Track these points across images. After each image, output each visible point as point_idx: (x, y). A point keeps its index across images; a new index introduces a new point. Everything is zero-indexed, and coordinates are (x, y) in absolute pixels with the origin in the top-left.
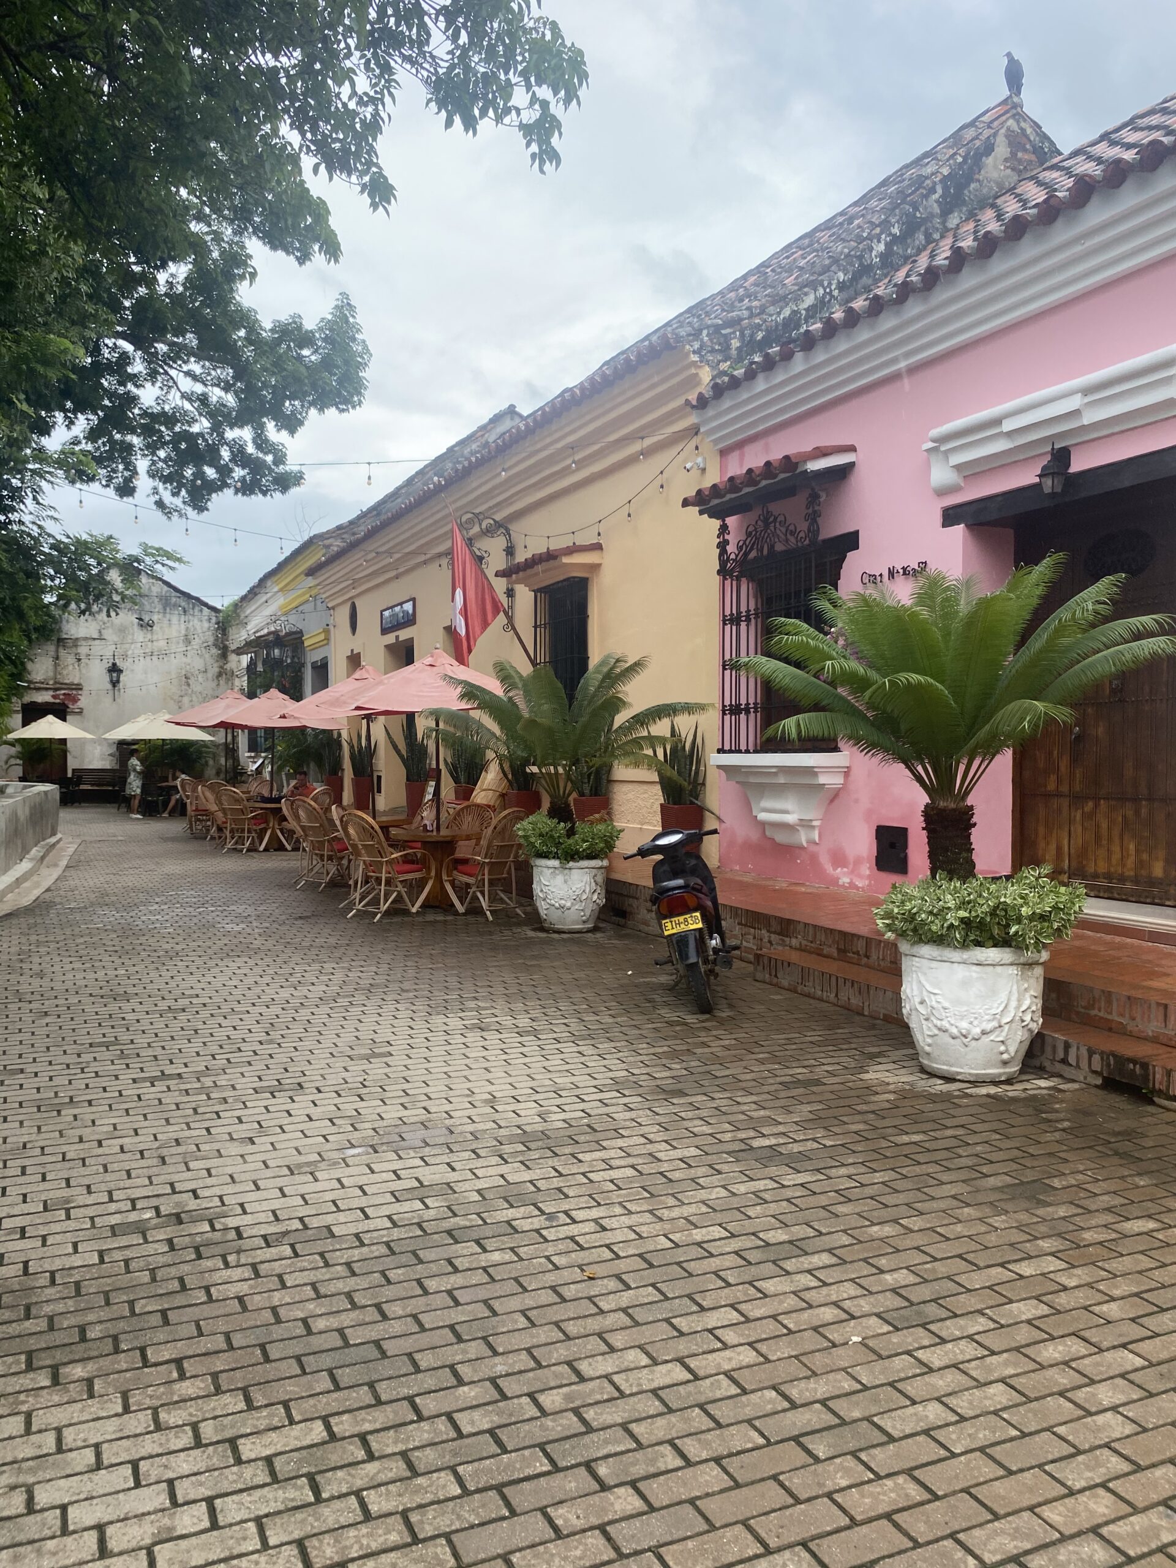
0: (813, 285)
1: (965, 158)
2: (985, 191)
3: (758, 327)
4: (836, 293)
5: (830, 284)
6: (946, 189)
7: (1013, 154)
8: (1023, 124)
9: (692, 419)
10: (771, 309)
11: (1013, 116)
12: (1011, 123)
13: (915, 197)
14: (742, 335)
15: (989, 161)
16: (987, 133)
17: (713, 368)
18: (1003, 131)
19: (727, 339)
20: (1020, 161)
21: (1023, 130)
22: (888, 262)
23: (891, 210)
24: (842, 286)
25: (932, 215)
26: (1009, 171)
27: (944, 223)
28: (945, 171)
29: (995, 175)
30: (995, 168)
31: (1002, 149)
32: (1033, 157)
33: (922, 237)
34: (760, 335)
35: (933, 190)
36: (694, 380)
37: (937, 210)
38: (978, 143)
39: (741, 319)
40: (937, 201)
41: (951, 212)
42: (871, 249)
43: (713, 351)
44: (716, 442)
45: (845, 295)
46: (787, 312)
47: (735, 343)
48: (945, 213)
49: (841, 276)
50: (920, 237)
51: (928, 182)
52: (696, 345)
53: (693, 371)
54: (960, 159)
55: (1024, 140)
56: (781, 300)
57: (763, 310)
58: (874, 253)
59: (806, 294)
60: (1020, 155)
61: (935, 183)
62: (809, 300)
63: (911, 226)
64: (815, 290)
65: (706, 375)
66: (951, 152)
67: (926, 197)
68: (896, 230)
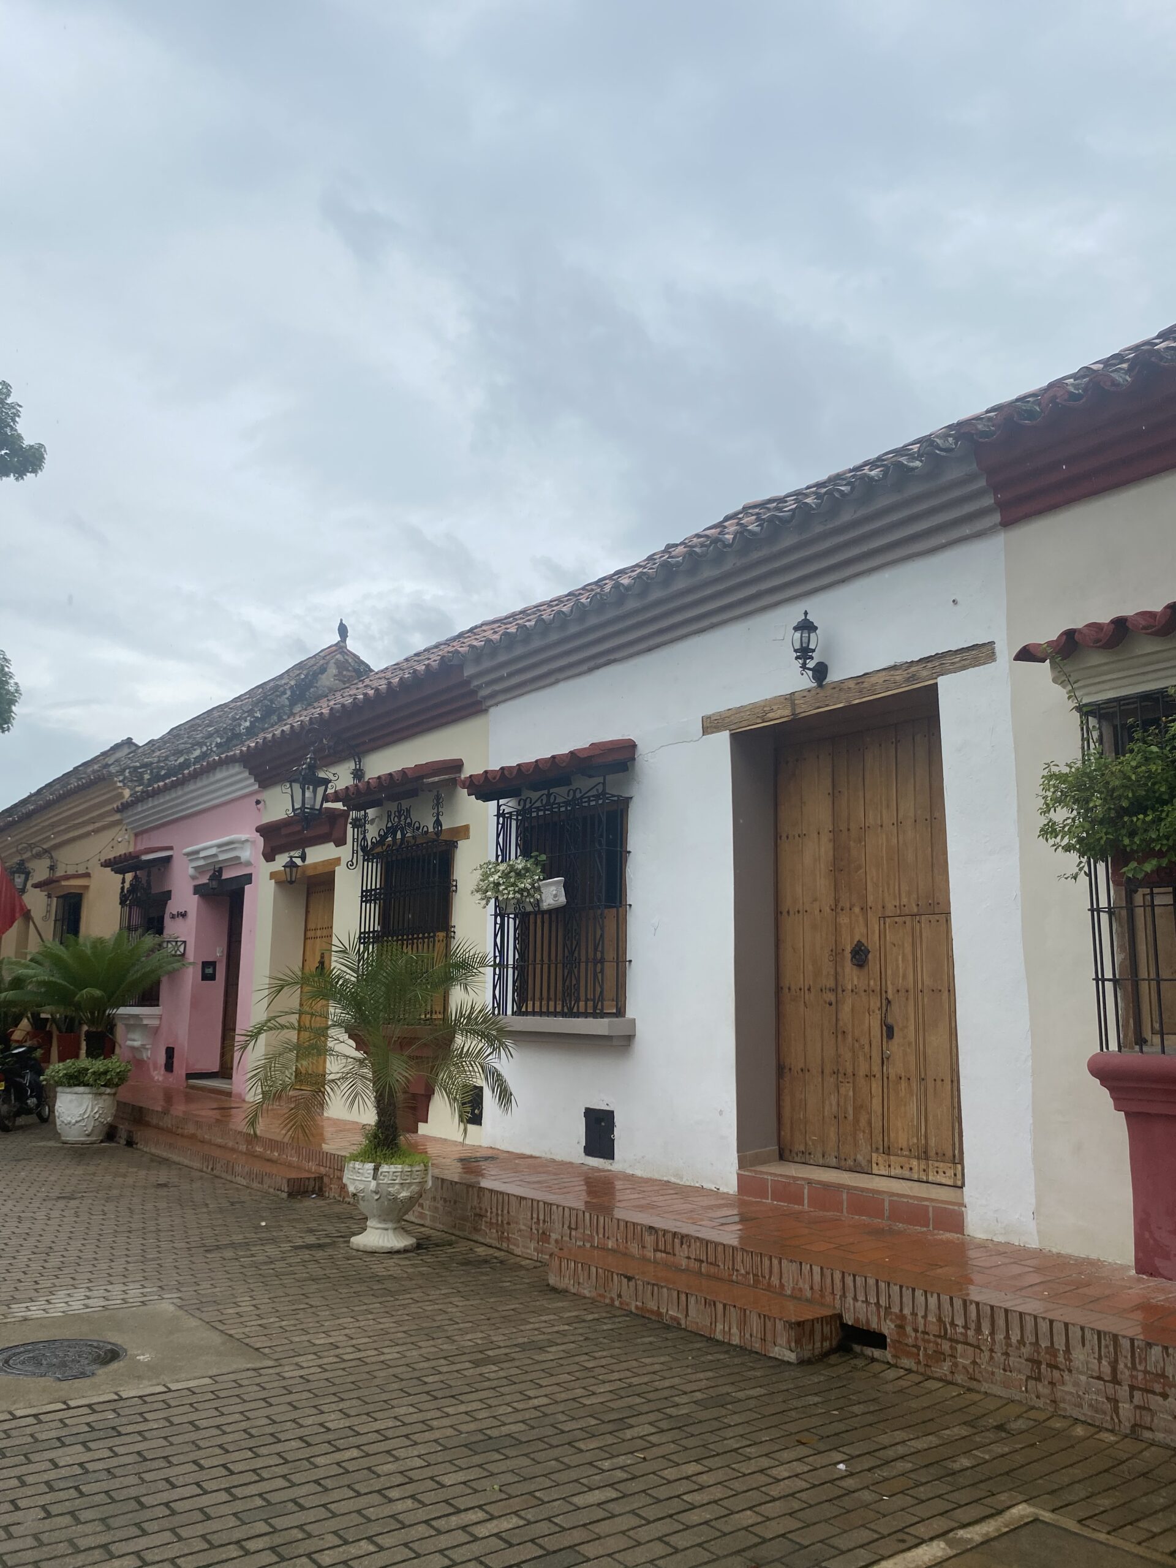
0: (200, 744)
1: (306, 676)
2: (320, 692)
3: (162, 768)
4: (215, 749)
5: (211, 744)
6: (293, 692)
7: (340, 673)
8: (346, 657)
9: (118, 817)
10: (172, 758)
11: (340, 653)
12: (339, 656)
13: (272, 697)
14: (151, 773)
15: (324, 676)
16: (322, 662)
17: (131, 790)
18: (333, 661)
19: (142, 774)
20: (345, 676)
21: (347, 660)
22: (251, 732)
23: (255, 704)
24: (218, 745)
25: (283, 706)
26: (337, 682)
27: (291, 710)
28: (293, 683)
29: (328, 683)
30: (327, 680)
31: (332, 670)
32: (353, 674)
33: (276, 718)
34: (163, 772)
35: (284, 693)
36: (121, 795)
37: (287, 703)
38: (315, 668)
39: (152, 763)
40: (287, 698)
41: (296, 704)
42: (240, 725)
43: (132, 781)
44: (132, 829)
45: (220, 750)
46: (181, 760)
47: (147, 777)
48: (292, 704)
49: (219, 740)
50: (275, 718)
51: (282, 689)
52: (121, 778)
53: (120, 791)
54: (303, 676)
55: (347, 665)
56: (180, 753)
57: (166, 758)
58: (242, 727)
59: (195, 750)
60: (345, 673)
61: (285, 689)
62: (197, 753)
63: (268, 712)
64: (201, 748)
65: (127, 793)
66: (298, 672)
67: (279, 696)
68: (258, 715)
